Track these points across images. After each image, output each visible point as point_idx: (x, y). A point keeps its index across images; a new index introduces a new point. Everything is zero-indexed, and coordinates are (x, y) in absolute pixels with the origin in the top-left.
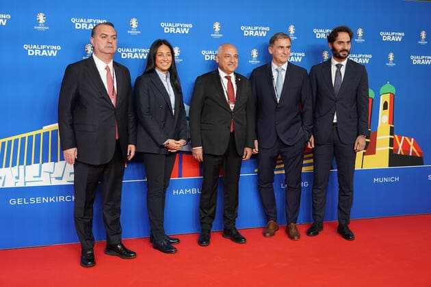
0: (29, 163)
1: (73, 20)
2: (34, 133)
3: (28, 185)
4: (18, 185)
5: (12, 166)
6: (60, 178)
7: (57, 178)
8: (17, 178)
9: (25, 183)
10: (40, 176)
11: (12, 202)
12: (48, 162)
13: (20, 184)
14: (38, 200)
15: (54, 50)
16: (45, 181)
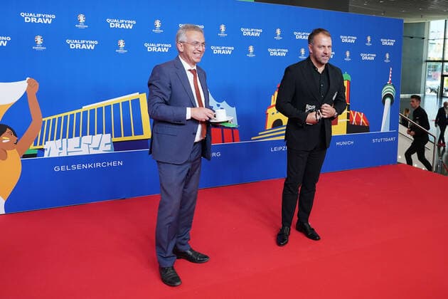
0: (71, 137)
1: (108, 20)
2: (75, 112)
3: (70, 154)
4: (61, 155)
5: (57, 139)
6: (98, 148)
7: (94, 149)
8: (61, 149)
9: (67, 153)
10: (80, 147)
11: (57, 169)
12: (86, 135)
13: (64, 154)
14: (78, 167)
15: (92, 44)
16: (84, 151)
